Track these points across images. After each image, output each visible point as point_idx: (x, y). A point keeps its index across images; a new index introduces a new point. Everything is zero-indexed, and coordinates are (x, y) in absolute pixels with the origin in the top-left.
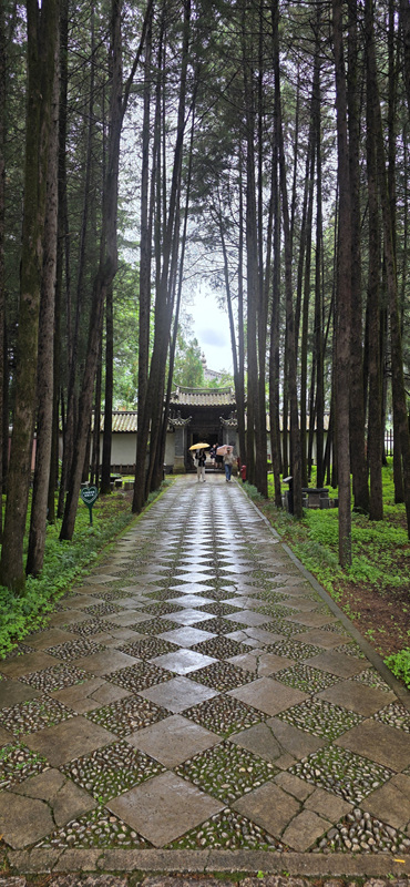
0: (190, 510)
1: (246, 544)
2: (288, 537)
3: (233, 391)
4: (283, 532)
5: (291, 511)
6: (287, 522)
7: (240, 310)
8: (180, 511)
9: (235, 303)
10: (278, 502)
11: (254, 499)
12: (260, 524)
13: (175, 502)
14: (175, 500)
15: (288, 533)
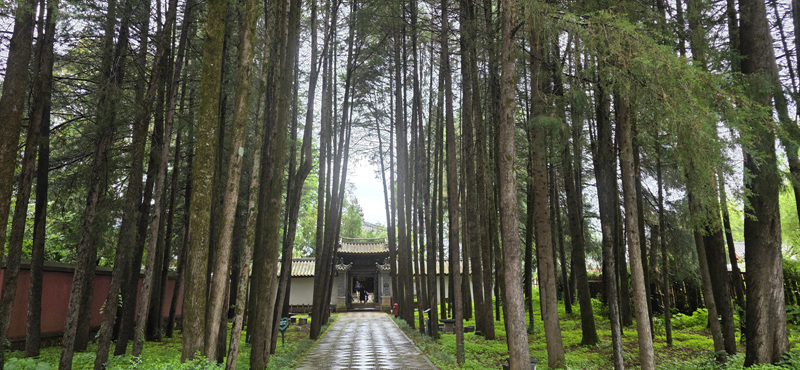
0: (355, 337)
1: (398, 355)
2: (427, 351)
3: (386, 241)
4: (424, 348)
5: (430, 335)
6: (428, 341)
7: (392, 177)
8: (347, 338)
9: (388, 174)
10: (422, 330)
11: (403, 329)
12: (408, 345)
13: (341, 333)
14: (341, 331)
15: (427, 349)
